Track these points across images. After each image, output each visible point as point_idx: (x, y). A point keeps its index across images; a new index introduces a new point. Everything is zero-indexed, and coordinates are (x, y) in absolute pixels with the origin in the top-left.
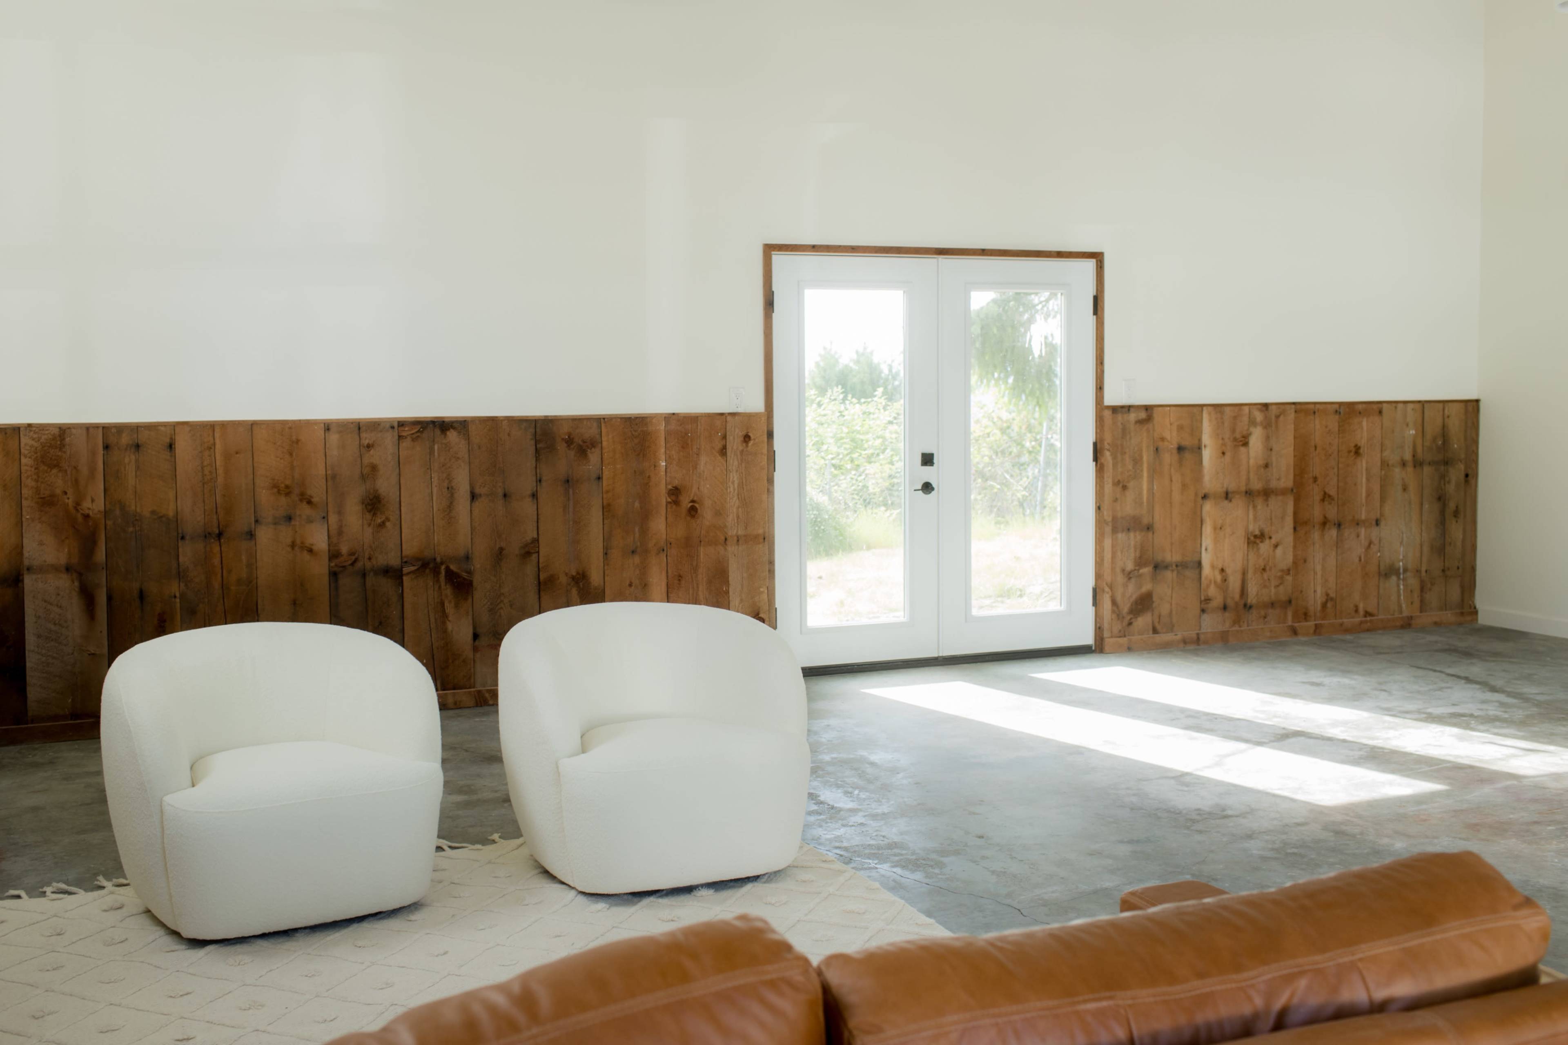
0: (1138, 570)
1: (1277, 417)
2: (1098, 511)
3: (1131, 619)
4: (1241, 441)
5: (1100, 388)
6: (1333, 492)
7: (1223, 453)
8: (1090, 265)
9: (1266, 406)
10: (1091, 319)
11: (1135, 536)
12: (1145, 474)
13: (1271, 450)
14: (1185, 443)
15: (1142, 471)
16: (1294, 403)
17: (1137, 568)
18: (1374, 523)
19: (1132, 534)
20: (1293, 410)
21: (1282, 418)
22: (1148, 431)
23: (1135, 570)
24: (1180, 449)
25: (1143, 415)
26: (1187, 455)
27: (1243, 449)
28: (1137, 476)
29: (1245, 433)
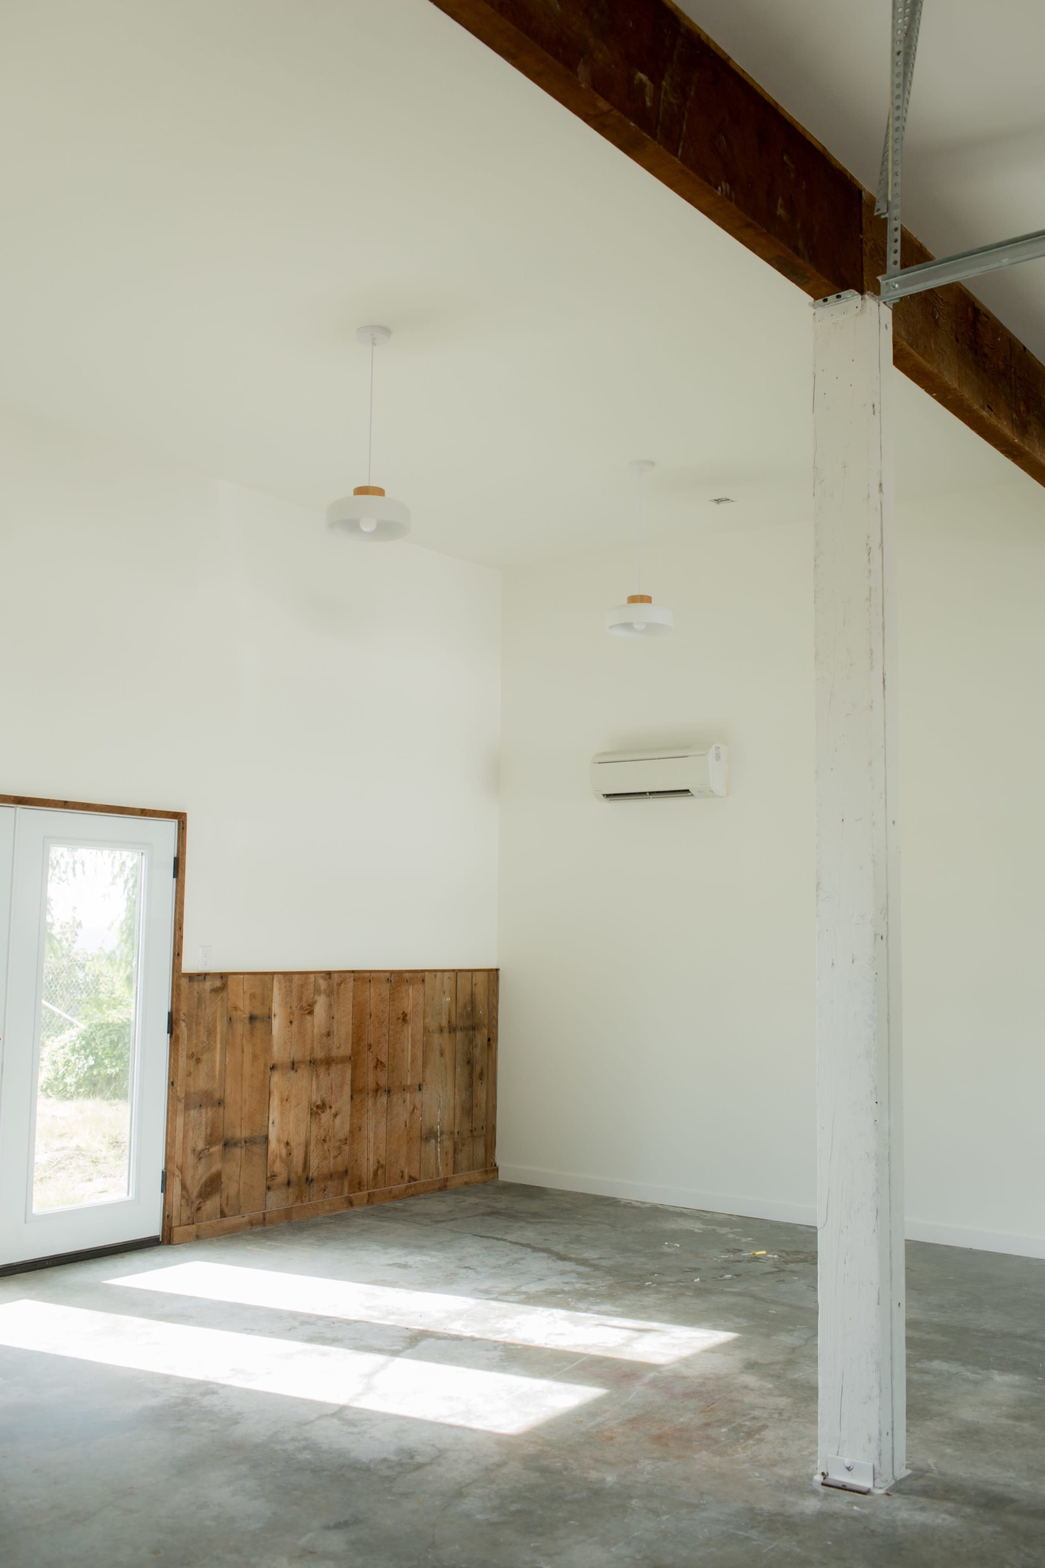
0: (209, 1149)
1: (339, 985)
2: (171, 1087)
3: (200, 1203)
4: (307, 1010)
5: (177, 954)
6: (384, 1059)
7: (291, 1022)
8: (172, 825)
9: (329, 974)
10: (171, 882)
11: (207, 1112)
12: (218, 1046)
13: (333, 1018)
14: (256, 1012)
15: (215, 1042)
16: (353, 972)
17: (207, 1147)
18: (417, 1088)
19: (203, 1111)
20: (352, 979)
21: (343, 986)
22: (222, 999)
23: (206, 1149)
24: (252, 1018)
25: (218, 983)
26: (258, 1025)
27: (308, 1018)
28: (210, 1048)
29: (310, 1001)
